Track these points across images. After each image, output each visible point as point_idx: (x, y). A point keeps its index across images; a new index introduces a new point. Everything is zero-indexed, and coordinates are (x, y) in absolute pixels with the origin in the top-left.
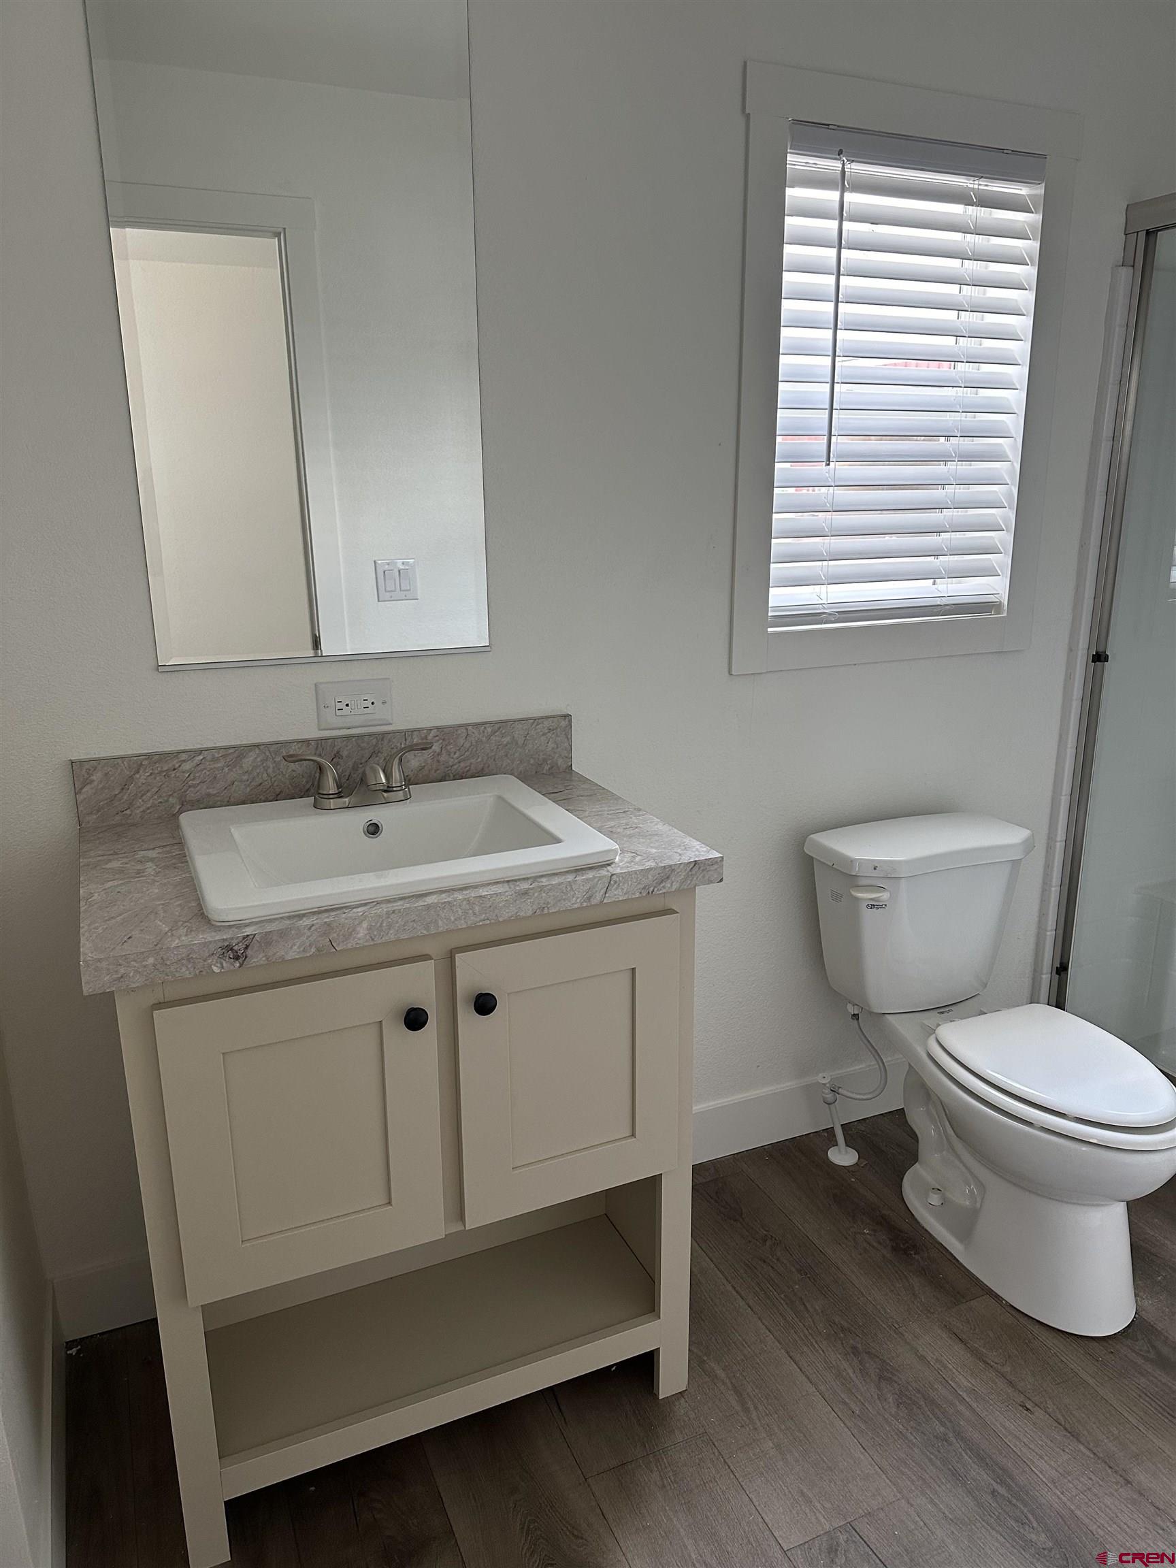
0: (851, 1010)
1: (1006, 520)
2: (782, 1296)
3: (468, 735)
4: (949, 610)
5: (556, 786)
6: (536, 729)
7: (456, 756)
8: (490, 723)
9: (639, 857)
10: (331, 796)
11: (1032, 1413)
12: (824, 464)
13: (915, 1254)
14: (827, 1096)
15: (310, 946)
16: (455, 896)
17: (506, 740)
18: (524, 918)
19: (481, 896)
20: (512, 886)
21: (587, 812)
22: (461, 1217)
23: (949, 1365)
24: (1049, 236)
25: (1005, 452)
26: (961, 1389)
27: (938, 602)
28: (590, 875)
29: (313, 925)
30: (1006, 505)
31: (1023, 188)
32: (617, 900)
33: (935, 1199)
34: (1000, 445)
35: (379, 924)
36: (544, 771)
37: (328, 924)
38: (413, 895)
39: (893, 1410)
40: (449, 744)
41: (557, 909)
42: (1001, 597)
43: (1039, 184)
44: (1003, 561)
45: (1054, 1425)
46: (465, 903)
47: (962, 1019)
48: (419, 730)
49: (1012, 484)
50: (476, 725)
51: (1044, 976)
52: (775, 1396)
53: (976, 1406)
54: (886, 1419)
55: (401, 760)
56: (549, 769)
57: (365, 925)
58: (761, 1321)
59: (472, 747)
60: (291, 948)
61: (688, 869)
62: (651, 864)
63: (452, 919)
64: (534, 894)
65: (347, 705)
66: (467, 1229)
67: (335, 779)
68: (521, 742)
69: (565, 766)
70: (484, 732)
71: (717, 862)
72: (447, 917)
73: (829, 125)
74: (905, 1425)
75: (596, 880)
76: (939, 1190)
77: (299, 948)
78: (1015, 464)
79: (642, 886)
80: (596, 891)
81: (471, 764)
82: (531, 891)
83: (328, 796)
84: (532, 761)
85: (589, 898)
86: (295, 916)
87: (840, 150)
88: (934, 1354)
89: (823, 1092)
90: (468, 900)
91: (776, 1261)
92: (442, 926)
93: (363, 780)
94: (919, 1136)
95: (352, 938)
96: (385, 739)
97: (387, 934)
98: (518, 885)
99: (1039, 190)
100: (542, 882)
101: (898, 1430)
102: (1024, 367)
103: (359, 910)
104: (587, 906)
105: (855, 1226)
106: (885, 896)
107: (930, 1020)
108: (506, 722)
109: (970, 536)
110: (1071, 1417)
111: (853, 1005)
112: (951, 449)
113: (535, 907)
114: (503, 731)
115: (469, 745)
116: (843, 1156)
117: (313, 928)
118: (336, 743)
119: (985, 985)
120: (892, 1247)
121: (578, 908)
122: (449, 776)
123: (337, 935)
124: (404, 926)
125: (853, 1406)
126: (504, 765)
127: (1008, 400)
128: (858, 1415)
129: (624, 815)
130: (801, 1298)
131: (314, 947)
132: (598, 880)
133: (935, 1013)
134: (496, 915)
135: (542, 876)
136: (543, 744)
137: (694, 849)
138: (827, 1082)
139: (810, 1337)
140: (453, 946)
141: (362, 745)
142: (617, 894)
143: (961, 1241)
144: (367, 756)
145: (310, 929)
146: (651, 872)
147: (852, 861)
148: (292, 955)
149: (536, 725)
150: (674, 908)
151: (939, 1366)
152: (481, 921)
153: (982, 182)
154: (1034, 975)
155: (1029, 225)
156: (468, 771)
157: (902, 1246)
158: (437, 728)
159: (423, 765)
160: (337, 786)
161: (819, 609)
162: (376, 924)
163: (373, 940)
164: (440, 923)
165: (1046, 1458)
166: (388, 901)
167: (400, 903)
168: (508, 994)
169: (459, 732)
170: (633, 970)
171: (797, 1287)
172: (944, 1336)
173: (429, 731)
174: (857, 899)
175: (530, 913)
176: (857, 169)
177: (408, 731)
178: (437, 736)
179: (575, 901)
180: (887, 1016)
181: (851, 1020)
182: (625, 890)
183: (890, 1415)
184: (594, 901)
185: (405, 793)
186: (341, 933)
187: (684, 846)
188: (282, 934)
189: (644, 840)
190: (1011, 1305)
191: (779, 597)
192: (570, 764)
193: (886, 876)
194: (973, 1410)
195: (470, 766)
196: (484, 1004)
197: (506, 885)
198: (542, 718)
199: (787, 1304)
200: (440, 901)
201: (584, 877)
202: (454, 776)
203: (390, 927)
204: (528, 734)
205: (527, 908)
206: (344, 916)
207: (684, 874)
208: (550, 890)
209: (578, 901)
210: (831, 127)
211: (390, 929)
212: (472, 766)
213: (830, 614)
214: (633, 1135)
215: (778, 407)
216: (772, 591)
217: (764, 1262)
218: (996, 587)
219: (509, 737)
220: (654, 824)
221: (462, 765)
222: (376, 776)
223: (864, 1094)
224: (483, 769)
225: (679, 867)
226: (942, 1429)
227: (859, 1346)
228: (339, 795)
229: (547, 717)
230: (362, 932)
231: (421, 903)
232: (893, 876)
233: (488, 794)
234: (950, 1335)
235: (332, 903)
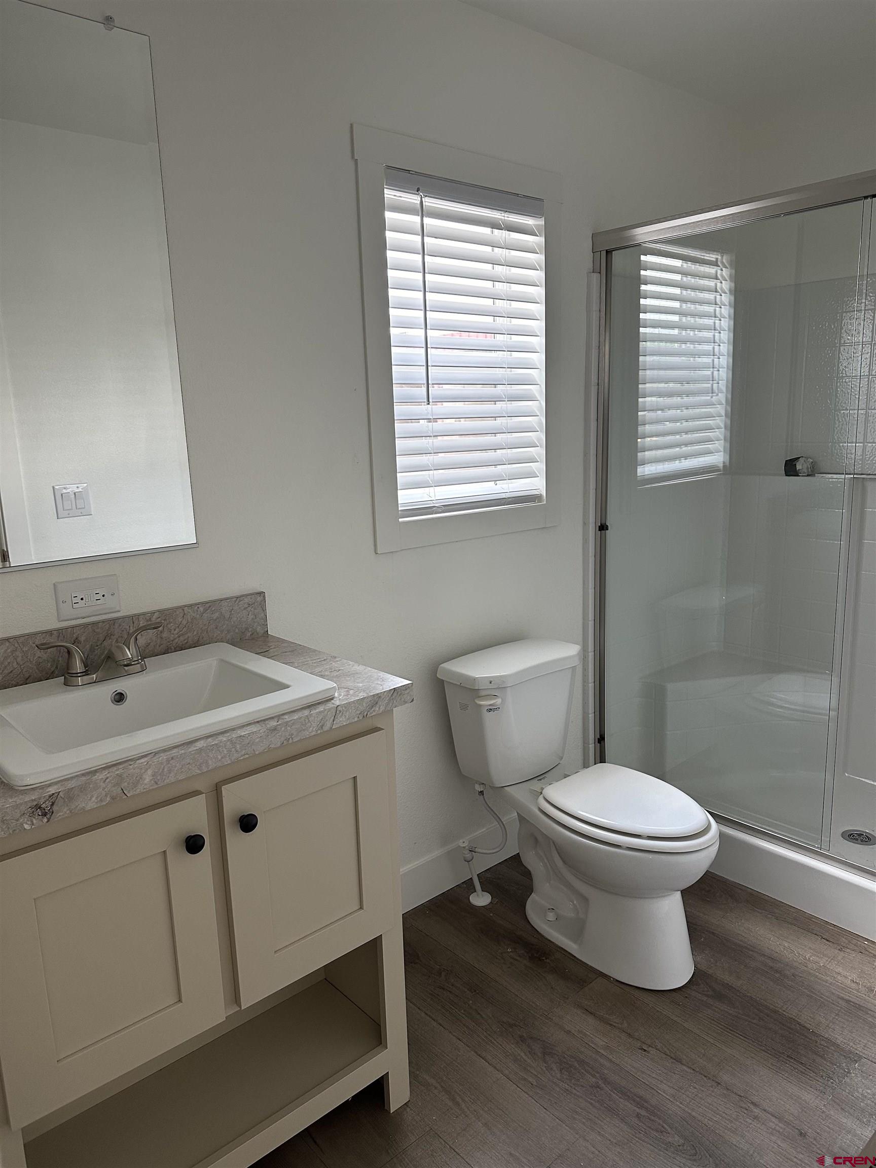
0: (478, 788)
1: (539, 439)
2: (462, 1011)
3: (184, 614)
4: (512, 501)
5: (261, 647)
6: (238, 605)
7: (176, 632)
8: (202, 603)
9: (352, 691)
10: (79, 675)
11: (648, 1052)
12: (426, 403)
13: (546, 959)
14: (467, 856)
15: (106, 796)
16: (220, 739)
17: (217, 615)
18: (275, 748)
19: (241, 736)
20: (264, 725)
21: (296, 664)
22: (237, 999)
23: (587, 1033)
24: (549, 251)
25: (535, 395)
26: (599, 1048)
27: (504, 496)
28: (321, 708)
29: (107, 778)
30: (539, 430)
31: (530, 220)
32: (342, 725)
33: (551, 916)
34: (531, 389)
35: (161, 771)
36: (247, 638)
37: (120, 776)
38: (184, 743)
39: (558, 1075)
40: (170, 623)
41: (298, 739)
42: (541, 491)
43: (541, 218)
44: (540, 467)
45: (664, 1057)
46: (229, 743)
47: (557, 781)
48: (144, 614)
49: (541, 416)
50: (191, 606)
51: (590, 746)
52: (475, 1088)
53: (611, 1057)
54: (555, 1083)
55: (136, 639)
56: (251, 635)
57: (150, 772)
58: (452, 1034)
59: (188, 624)
60: (90, 800)
61: (390, 695)
62: (362, 695)
63: (219, 757)
64: (281, 728)
65: (82, 599)
66: (243, 1008)
67: (82, 660)
68: (227, 615)
69: (262, 632)
70: (197, 611)
71: (409, 687)
72: (215, 757)
73: (409, 171)
74: (569, 1084)
75: (326, 712)
76: (553, 909)
77: (97, 798)
78: (542, 402)
79: (359, 712)
80: (327, 720)
81: (188, 637)
82: (279, 727)
83: (76, 675)
84: (237, 631)
85: (322, 727)
86: (88, 773)
87: (418, 188)
88: (576, 1027)
89: (464, 854)
90: (231, 741)
91: (451, 987)
92: (212, 764)
93: (110, 657)
94: (533, 873)
95: (140, 785)
96: (116, 624)
97: (168, 777)
98: (268, 724)
99: (541, 222)
100: (286, 719)
101: (565, 1089)
102: (542, 338)
103: (143, 760)
104: (321, 733)
105: (500, 948)
106: (498, 702)
107: (536, 785)
108: (214, 601)
109: (515, 451)
110: (673, 1048)
111: (480, 784)
112: (502, 393)
113: (283, 739)
114: (213, 609)
115: (186, 622)
116: (481, 899)
117: (107, 780)
118: (75, 631)
119: (561, 758)
120: (530, 957)
121: (315, 735)
122: (171, 649)
123: (128, 784)
124: (181, 768)
125: (531, 1079)
126: (215, 636)
127: (533, 359)
128: (536, 1086)
129: (325, 662)
130: (476, 1010)
131: (109, 796)
132: (328, 712)
133: (535, 781)
134: (253, 750)
135: (283, 714)
136: (244, 616)
137: (389, 680)
138: (467, 845)
139: (489, 1037)
140: (217, 781)
141: (96, 630)
142: (342, 721)
143: (575, 942)
144: (102, 638)
145: (105, 781)
146: (365, 700)
147: (475, 679)
148: (91, 805)
149: (239, 602)
150: (379, 726)
151: (581, 1035)
152: (242, 756)
153: (506, 215)
154: (583, 746)
155: (535, 243)
156: (187, 643)
157: (535, 955)
158: (159, 611)
159: (149, 642)
160: (84, 666)
161: (430, 504)
162: (159, 770)
163: (156, 783)
164: (210, 762)
165: (664, 1082)
166: (164, 751)
167: (175, 751)
168: (264, 812)
169: (178, 613)
170: (355, 778)
171: (471, 1002)
172: (579, 1013)
173: (152, 614)
174: (480, 706)
175: (279, 744)
176: (431, 203)
177: (135, 615)
178: (159, 617)
179: (312, 730)
180: (505, 788)
181: (478, 796)
182: (347, 717)
183: (558, 1079)
184: (326, 728)
185: (142, 666)
186: (131, 782)
187: (381, 679)
188: (83, 789)
189: (349, 678)
190: (616, 980)
191: (406, 497)
192: (266, 630)
193: (499, 686)
194: (611, 1061)
195: (188, 639)
196: (247, 823)
197: (258, 725)
198: (243, 596)
199: (466, 1016)
200: (209, 744)
201: (317, 711)
202: (175, 648)
203: (170, 771)
204: (233, 609)
205: (276, 741)
206: (131, 767)
207: (387, 699)
208: (293, 724)
209: (314, 729)
210: (411, 172)
211: (170, 773)
212: (190, 638)
213: (438, 507)
214: (361, 908)
215: (393, 364)
216: (400, 493)
217: (443, 989)
218: (537, 485)
219: (218, 613)
220: (350, 666)
221: (182, 638)
222: (124, 653)
223: (494, 849)
224: (198, 640)
225: (383, 694)
226: (594, 1080)
227: (524, 1034)
228: (86, 673)
229: (246, 595)
230: (147, 778)
231: (192, 748)
232: (502, 687)
233: (211, 659)
234: (583, 1011)
235: (116, 759)
